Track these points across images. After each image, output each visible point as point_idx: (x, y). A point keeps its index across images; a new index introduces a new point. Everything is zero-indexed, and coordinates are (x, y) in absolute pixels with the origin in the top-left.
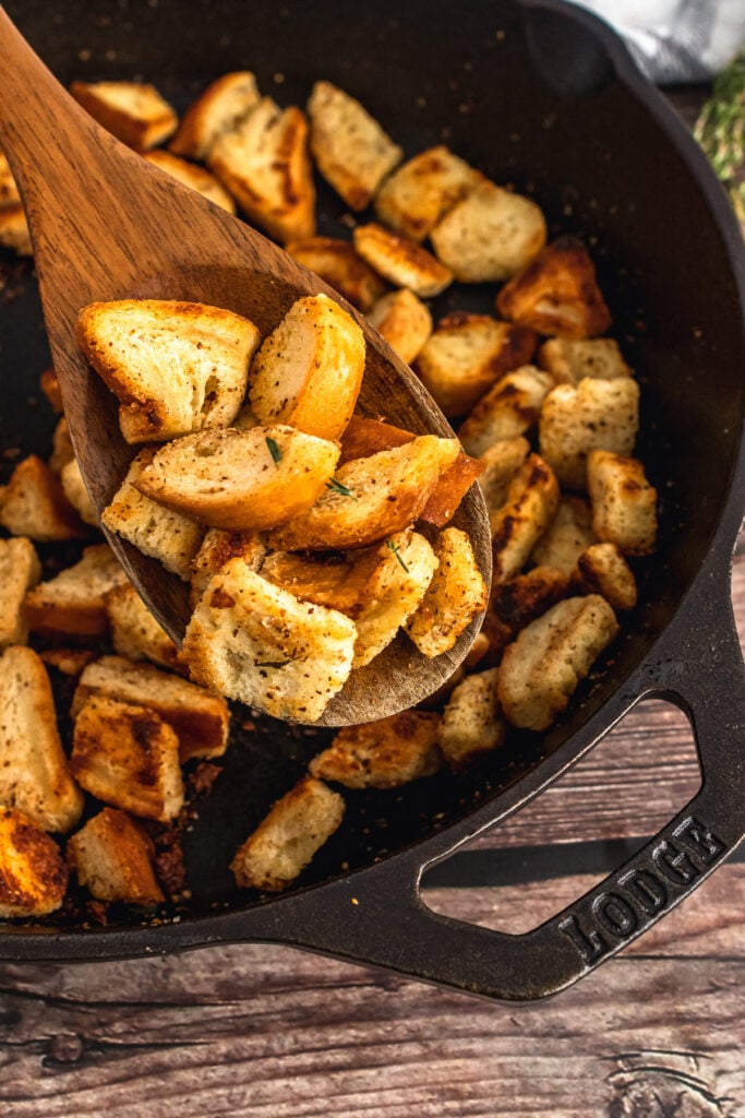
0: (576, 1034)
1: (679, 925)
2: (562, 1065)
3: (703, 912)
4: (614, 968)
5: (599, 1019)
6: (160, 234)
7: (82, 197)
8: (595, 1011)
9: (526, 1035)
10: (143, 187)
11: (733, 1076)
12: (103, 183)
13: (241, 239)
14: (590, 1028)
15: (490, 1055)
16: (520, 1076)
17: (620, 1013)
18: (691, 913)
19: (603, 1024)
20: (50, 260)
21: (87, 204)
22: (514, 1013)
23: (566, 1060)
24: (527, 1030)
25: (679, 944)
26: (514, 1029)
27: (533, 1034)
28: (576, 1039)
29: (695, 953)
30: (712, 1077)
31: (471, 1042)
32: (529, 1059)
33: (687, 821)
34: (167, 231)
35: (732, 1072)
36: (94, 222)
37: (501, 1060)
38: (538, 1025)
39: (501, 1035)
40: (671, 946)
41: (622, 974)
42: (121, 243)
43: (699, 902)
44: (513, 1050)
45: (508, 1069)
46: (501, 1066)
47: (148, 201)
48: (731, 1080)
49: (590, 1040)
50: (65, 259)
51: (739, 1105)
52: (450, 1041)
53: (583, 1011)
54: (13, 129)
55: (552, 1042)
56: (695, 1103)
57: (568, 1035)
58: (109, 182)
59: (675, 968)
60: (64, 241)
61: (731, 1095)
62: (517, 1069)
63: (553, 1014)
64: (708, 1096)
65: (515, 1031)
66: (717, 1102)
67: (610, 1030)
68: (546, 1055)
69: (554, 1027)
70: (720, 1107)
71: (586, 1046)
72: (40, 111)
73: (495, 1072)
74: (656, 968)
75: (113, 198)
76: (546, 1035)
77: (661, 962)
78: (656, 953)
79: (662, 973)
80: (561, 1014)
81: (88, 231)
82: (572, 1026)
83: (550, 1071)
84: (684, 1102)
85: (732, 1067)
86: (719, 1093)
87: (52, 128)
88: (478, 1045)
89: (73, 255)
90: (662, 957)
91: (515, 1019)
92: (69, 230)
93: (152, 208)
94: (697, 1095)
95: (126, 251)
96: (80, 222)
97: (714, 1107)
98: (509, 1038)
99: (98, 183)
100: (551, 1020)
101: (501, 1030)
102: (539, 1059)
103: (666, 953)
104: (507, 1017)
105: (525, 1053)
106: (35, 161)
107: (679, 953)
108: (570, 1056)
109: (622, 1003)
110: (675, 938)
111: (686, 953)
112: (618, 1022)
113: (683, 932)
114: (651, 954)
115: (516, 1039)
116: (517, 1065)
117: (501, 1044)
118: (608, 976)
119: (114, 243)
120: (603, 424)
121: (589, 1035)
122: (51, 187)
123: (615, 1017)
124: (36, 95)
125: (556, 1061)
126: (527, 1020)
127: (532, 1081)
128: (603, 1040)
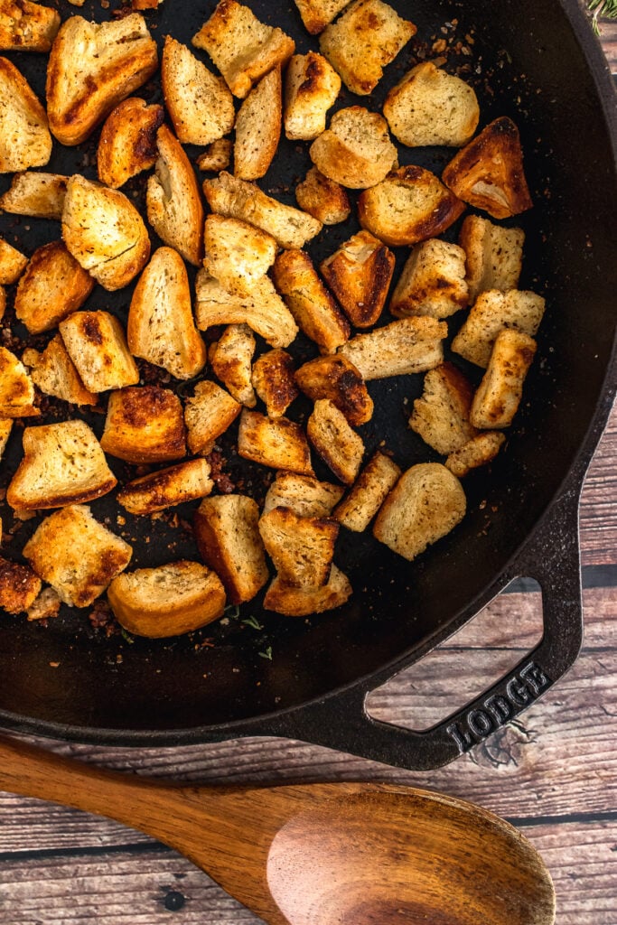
0: (450, 694)
1: (518, 628)
2: (439, 712)
3: (534, 621)
4: (475, 655)
5: (463, 686)
6: (258, 822)
7: (206, 832)
8: (461, 681)
9: (419, 695)
10: (230, 805)
11: (538, 718)
12: (210, 818)
13: (298, 794)
14: (458, 690)
15: (398, 706)
16: (414, 718)
17: (477, 682)
18: (526, 621)
19: (466, 688)
20: (218, 874)
21: (213, 834)
22: (413, 682)
23: (442, 709)
24: (420, 692)
25: (517, 641)
26: (413, 691)
27: (424, 694)
28: (449, 697)
29: (525, 646)
30: (525, 718)
31: (386, 698)
32: (420, 708)
33: (530, 665)
34: (260, 817)
35: (538, 716)
36: (221, 840)
37: (404, 709)
38: (427, 688)
39: (404, 694)
40: (512, 642)
41: (480, 659)
42: (243, 841)
43: (532, 614)
44: (411, 702)
45: (407, 714)
46: (403, 712)
47: (238, 810)
48: (537, 721)
49: (457, 697)
50: (224, 868)
51: (539, 735)
52: (374, 698)
53: (455, 680)
54: (144, 825)
55: (434, 698)
56: (515, 734)
57: (445, 694)
58: (212, 816)
59: (512, 655)
60: (217, 860)
61: (535, 729)
62: (412, 714)
63: (436, 683)
64: (522, 729)
65: (413, 692)
66: (526, 733)
67: (470, 692)
68: (431, 706)
69: (436, 690)
70: (528, 736)
71: (455, 701)
72: (149, 807)
73: (400, 715)
74: (500, 655)
75: (221, 822)
76: (432, 694)
77: (505, 651)
78: (502, 646)
79: (505, 659)
80: (441, 683)
81: (223, 847)
82: (447, 689)
83: (432, 715)
84: (508, 732)
85: (538, 713)
86: (529, 727)
87: (163, 811)
88: (390, 700)
89: (226, 864)
90: (505, 649)
91: (414, 685)
92: (214, 853)
93: (245, 813)
94: (516, 729)
95: (250, 843)
96: (215, 845)
97: (524, 735)
98: (409, 696)
99: (208, 820)
100: (435, 685)
101: (405, 691)
102: (427, 708)
103: (508, 647)
104: (409, 684)
105: (419, 705)
106: (168, 832)
107: (515, 646)
108: (444, 706)
109: (478, 676)
110: (515, 637)
111: (520, 646)
112: (475, 687)
113: (520, 633)
114: (499, 647)
115: (414, 696)
116: (413, 711)
117: (404, 700)
118: (471, 660)
119: (241, 843)
120: (515, 324)
121: (456, 694)
122: (188, 839)
123: (473, 684)
124: (141, 801)
125: (436, 709)
126: (420, 686)
127: (421, 721)
128: (464, 698)
